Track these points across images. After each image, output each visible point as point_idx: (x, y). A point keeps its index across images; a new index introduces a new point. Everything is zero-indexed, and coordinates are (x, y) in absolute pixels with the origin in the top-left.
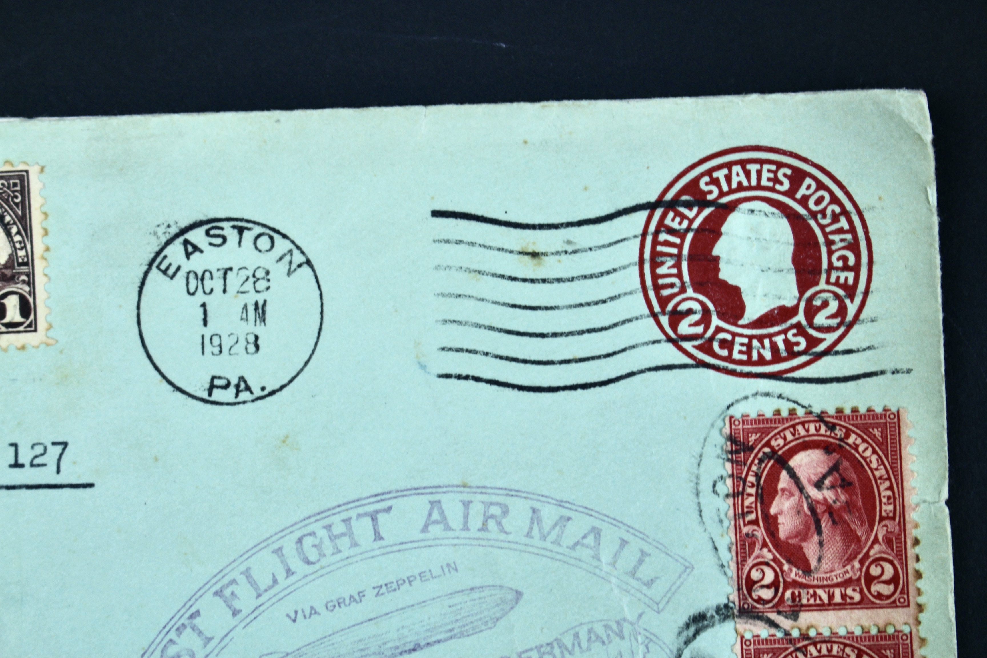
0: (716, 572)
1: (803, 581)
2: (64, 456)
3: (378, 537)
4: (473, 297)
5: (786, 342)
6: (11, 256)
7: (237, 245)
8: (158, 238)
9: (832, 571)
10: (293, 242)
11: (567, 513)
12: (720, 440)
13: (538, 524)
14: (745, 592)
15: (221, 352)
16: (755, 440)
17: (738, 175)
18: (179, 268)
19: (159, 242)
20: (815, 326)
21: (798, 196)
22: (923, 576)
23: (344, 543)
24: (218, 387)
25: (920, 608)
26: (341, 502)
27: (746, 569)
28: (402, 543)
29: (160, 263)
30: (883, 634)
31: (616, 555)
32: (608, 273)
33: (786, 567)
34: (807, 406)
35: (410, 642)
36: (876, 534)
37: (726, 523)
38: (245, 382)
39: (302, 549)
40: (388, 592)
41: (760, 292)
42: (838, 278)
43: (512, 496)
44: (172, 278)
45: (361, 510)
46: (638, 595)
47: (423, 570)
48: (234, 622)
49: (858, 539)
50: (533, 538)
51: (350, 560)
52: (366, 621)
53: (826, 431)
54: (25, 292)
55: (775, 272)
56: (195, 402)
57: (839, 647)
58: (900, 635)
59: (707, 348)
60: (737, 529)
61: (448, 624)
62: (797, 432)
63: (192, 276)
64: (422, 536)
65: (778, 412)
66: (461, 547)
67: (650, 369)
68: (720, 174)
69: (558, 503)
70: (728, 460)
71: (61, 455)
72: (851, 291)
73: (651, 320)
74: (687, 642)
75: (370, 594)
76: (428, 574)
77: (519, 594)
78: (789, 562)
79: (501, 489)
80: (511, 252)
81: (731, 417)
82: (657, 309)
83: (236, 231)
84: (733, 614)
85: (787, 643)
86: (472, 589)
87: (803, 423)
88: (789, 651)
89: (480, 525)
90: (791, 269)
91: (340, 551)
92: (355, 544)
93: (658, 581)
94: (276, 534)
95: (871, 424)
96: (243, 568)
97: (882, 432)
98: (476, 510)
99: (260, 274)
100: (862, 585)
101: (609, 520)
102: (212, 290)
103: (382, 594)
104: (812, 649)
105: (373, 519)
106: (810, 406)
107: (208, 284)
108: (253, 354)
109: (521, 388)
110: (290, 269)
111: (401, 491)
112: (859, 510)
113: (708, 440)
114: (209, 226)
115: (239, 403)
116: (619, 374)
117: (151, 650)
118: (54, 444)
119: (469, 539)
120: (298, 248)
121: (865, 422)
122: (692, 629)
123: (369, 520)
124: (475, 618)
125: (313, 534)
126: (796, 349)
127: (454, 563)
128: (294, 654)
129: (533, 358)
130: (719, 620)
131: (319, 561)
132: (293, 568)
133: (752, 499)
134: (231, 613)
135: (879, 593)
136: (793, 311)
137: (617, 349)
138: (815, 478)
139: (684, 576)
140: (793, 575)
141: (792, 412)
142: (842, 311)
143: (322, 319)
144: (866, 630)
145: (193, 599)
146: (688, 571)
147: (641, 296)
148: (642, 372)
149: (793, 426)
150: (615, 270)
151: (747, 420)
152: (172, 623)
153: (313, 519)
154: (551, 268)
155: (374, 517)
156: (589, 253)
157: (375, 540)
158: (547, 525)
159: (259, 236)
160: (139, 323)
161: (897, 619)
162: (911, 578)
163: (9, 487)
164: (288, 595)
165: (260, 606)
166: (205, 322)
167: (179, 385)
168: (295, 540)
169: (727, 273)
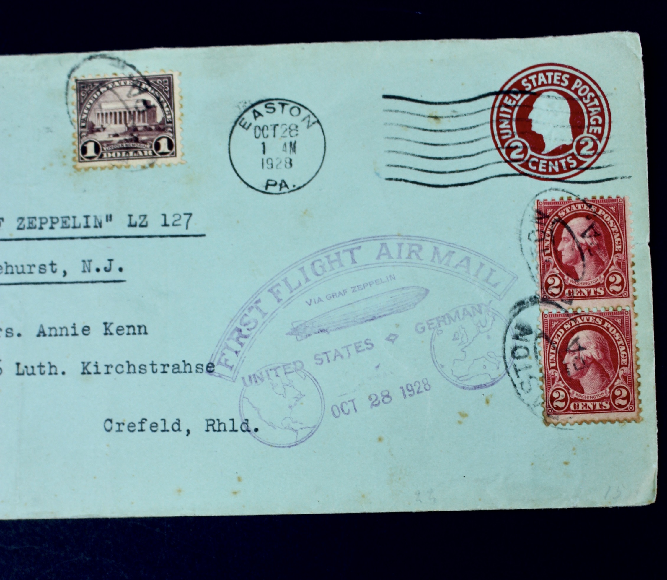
0: (530, 279)
1: (575, 284)
2: (190, 221)
3: (354, 262)
4: (404, 139)
5: (566, 163)
6: (163, 118)
7: (281, 113)
8: (240, 109)
9: (589, 279)
10: (310, 111)
11: (452, 249)
12: (532, 213)
13: (437, 255)
14: (545, 290)
15: (272, 167)
16: (550, 213)
17: (541, 78)
18: (250, 124)
19: (240, 111)
20: (581, 155)
21: (573, 88)
22: (637, 281)
23: (336, 265)
24: (270, 185)
25: (635, 298)
26: (334, 244)
27: (545, 278)
28: (366, 265)
29: (241, 122)
30: (616, 311)
31: (478, 271)
32: (474, 127)
33: (566, 277)
34: (577, 195)
35: (370, 315)
36: (612, 260)
37: (535, 255)
38: (285, 182)
39: (314, 268)
40: (359, 290)
41: (553, 137)
42: (593, 130)
43: (424, 240)
44: (247, 129)
45: (345, 248)
46: (489, 291)
47: (377, 278)
48: (278, 305)
49: (603, 263)
50: (434, 262)
51: (339, 274)
52: (347, 305)
53: (587, 208)
54: (170, 137)
55: (560, 127)
56: (258, 192)
57: (593, 318)
58: (624, 311)
59: (525, 165)
60: (541, 258)
62: (572, 209)
63: (257, 128)
64: (377, 261)
65: (562, 199)
66: (397, 267)
67: (496, 176)
68: (533, 78)
69: (448, 244)
70: (536, 222)
71: (188, 220)
72: (600, 137)
73: (497, 151)
74: (515, 315)
75: (350, 290)
76: (380, 281)
77: (427, 291)
78: (568, 274)
79: (418, 237)
80: (424, 116)
81: (538, 201)
82: (499, 145)
83: (280, 106)
84: (539, 301)
85: (566, 316)
86: (403, 288)
87: (575, 204)
88: (567, 320)
89: (407, 255)
90: (569, 126)
91: (333, 269)
92: (342, 265)
93: (500, 284)
94: (301, 260)
95: (610, 204)
96: (283, 277)
97: (615, 209)
98: (405, 248)
99: (293, 127)
100: (605, 287)
101: (474, 253)
102: (268, 136)
104: (579, 319)
105: (351, 253)
106: (578, 195)
107: (266, 132)
108: (288, 168)
109: (429, 185)
110: (308, 125)
111: (367, 238)
112: (604, 248)
113: (526, 212)
114: (266, 103)
115: (281, 193)
116: (480, 179)
117: (235, 319)
118: (185, 214)
119: (402, 262)
120: (313, 114)
121: (607, 203)
122: (517, 309)
123: (349, 253)
124: (403, 303)
125: (320, 260)
126: (571, 166)
128: (309, 322)
129: (436, 170)
130: (531, 304)
131: (322, 274)
132: (309, 278)
133: (548, 243)
134: (276, 300)
135: (613, 290)
136: (570, 147)
137: (478, 166)
138: (581, 232)
139: (513, 281)
140: (569, 282)
141: (569, 199)
142: (595, 147)
143: (325, 149)
144: (607, 309)
145: (257, 294)
146: (516, 278)
147: (491, 139)
148: (492, 177)
149: (570, 206)
150: (478, 126)
151: (546, 202)
152: (246, 305)
153: (320, 253)
154: (444, 124)
155: (351, 252)
156: (465, 117)
157: (352, 263)
158: (442, 256)
159: (293, 108)
160: (229, 152)
161: (623, 304)
162: (630, 283)
163: (161, 236)
164: (306, 291)
165: (292, 297)
166: (264, 152)
167: (251, 184)
168: (311, 263)
169: (536, 128)
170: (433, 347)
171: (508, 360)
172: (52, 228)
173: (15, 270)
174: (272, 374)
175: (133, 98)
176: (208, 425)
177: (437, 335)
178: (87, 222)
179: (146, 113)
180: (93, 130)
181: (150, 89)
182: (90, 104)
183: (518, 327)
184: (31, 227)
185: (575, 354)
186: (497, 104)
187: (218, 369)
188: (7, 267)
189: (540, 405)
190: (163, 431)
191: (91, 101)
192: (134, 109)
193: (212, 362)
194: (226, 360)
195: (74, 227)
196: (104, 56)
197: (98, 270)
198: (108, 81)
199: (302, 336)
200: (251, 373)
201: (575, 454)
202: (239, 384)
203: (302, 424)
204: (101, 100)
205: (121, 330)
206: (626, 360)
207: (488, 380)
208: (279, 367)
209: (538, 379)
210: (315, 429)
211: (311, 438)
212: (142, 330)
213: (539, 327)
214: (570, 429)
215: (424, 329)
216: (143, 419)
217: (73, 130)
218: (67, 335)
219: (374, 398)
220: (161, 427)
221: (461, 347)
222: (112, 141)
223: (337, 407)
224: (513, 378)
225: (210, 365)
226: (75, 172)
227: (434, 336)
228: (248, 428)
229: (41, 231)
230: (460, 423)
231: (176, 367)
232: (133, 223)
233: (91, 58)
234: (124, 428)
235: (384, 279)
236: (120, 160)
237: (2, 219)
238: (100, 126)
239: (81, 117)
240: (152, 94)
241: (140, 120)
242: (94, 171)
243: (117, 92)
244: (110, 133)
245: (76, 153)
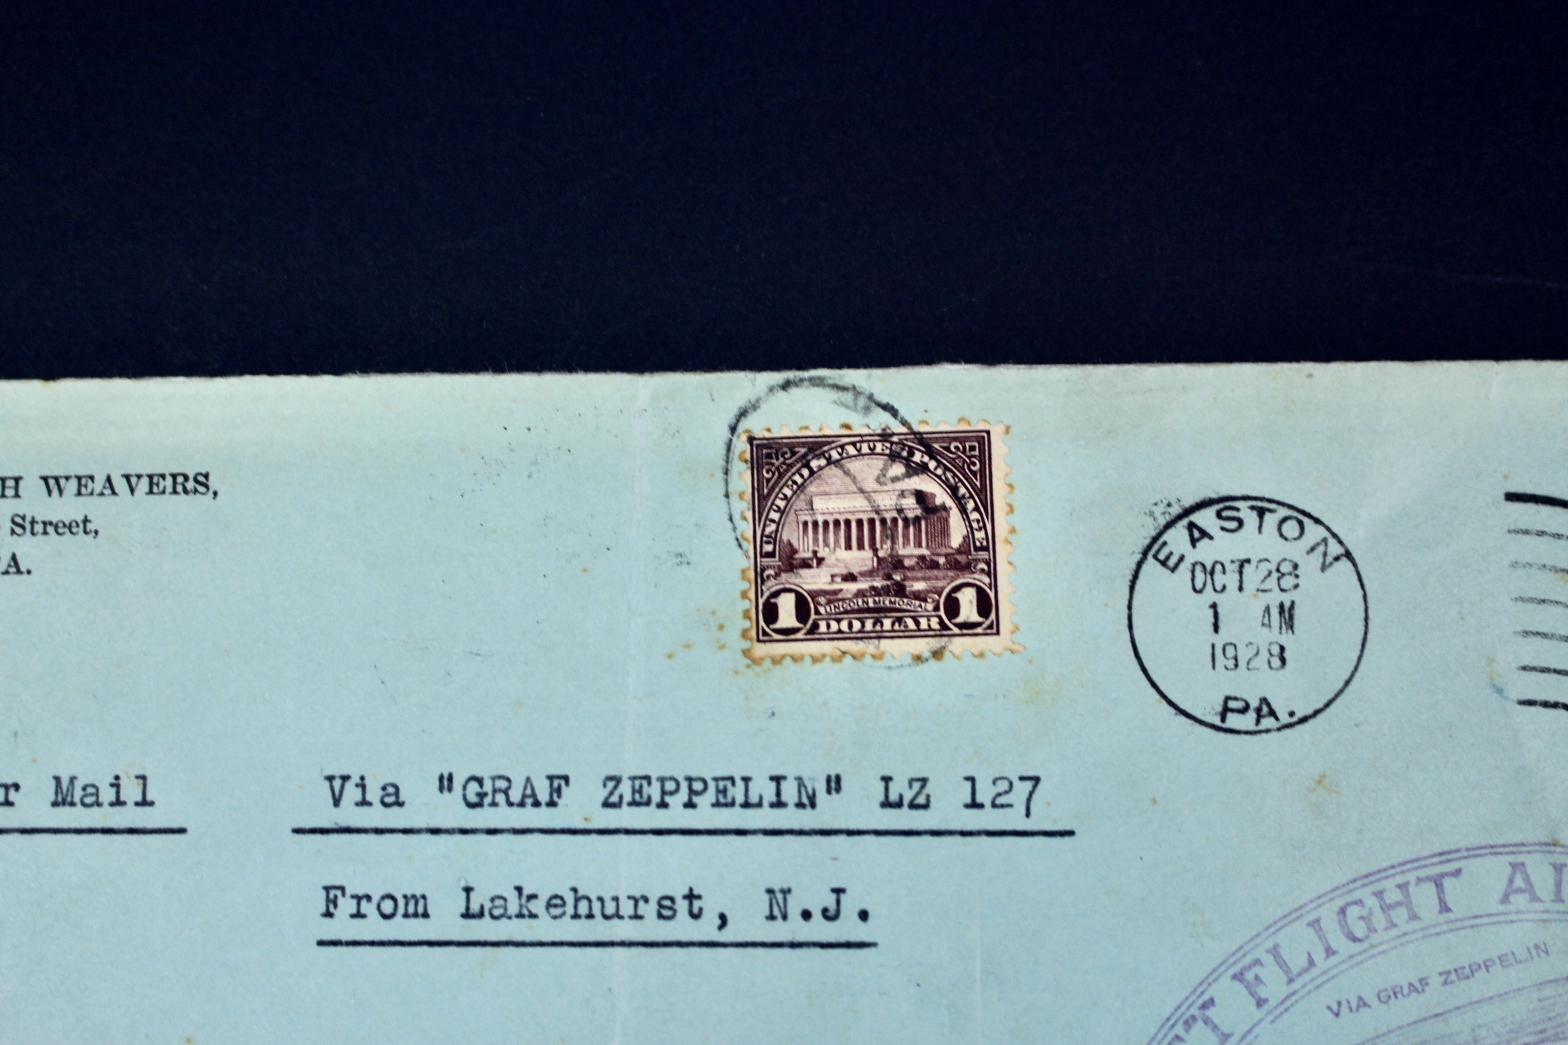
2: (1035, 797)
3: (1445, 908)
4: (1561, 603)
6: (966, 538)
7: (1257, 531)
8: (1155, 519)
10: (1328, 529)
15: (1236, 666)
18: (1182, 558)
19: (1156, 525)
23: (1400, 915)
24: (1233, 711)
26: (1395, 862)
28: (1475, 917)
29: (1158, 551)
38: (1268, 705)
39: (1345, 922)
40: (1459, 979)
44: (1173, 570)
45: (1422, 873)
47: (1504, 952)
48: (1257, 1014)
51: (1408, 938)
52: (1431, 1017)
54: (984, 584)
56: (1204, 728)
61: (1538, 1023)
63: (1198, 568)
64: (1502, 908)
66: (1553, 924)
71: (1031, 794)
75: (1436, 981)
76: (1511, 958)
83: (1254, 514)
91: (1394, 925)
92: (1414, 917)
94: (1312, 901)
96: (1269, 944)
99: (1286, 568)
102: (1224, 587)
103: (1452, 982)
105: (1436, 885)
107: (1219, 578)
108: (1277, 669)
110: (1324, 562)
111: (1474, 849)
114: (1221, 506)
115: (1260, 732)
118: (1022, 778)
119: (1564, 912)
120: (1335, 536)
123: (1432, 886)
125: (1359, 902)
127: (1545, 944)
131: (1367, 937)
132: (1334, 946)
134: (1254, 1002)
143: (1366, 626)
145: (1206, 984)
152: (1179, 1013)
153: (1359, 884)
155: (1438, 882)
157: (1440, 912)
159: (1285, 519)
160: (1130, 627)
163: (963, 834)
164: (1329, 980)
165: (1293, 994)
166: (1216, 628)
167: (1183, 706)
168: (1337, 909)
172: (690, 805)
173: (596, 908)
175: (890, 486)
178: (778, 793)
179: (923, 523)
180: (791, 562)
181: (932, 465)
182: (785, 497)
184: (638, 802)
188: (577, 900)
191: (788, 492)
192: (895, 514)
195: (746, 805)
196: (819, 382)
197: (806, 915)
198: (829, 443)
204: (812, 488)
217: (743, 562)
222: (840, 590)
226: (748, 666)
229: (662, 811)
232: (893, 797)
233: (786, 386)
235: (1522, 954)
236: (861, 639)
237: (566, 779)
238: (809, 555)
239: (763, 530)
240: (939, 477)
241: (908, 540)
242: (796, 667)
243: (852, 472)
244: (836, 571)
245: (750, 618)
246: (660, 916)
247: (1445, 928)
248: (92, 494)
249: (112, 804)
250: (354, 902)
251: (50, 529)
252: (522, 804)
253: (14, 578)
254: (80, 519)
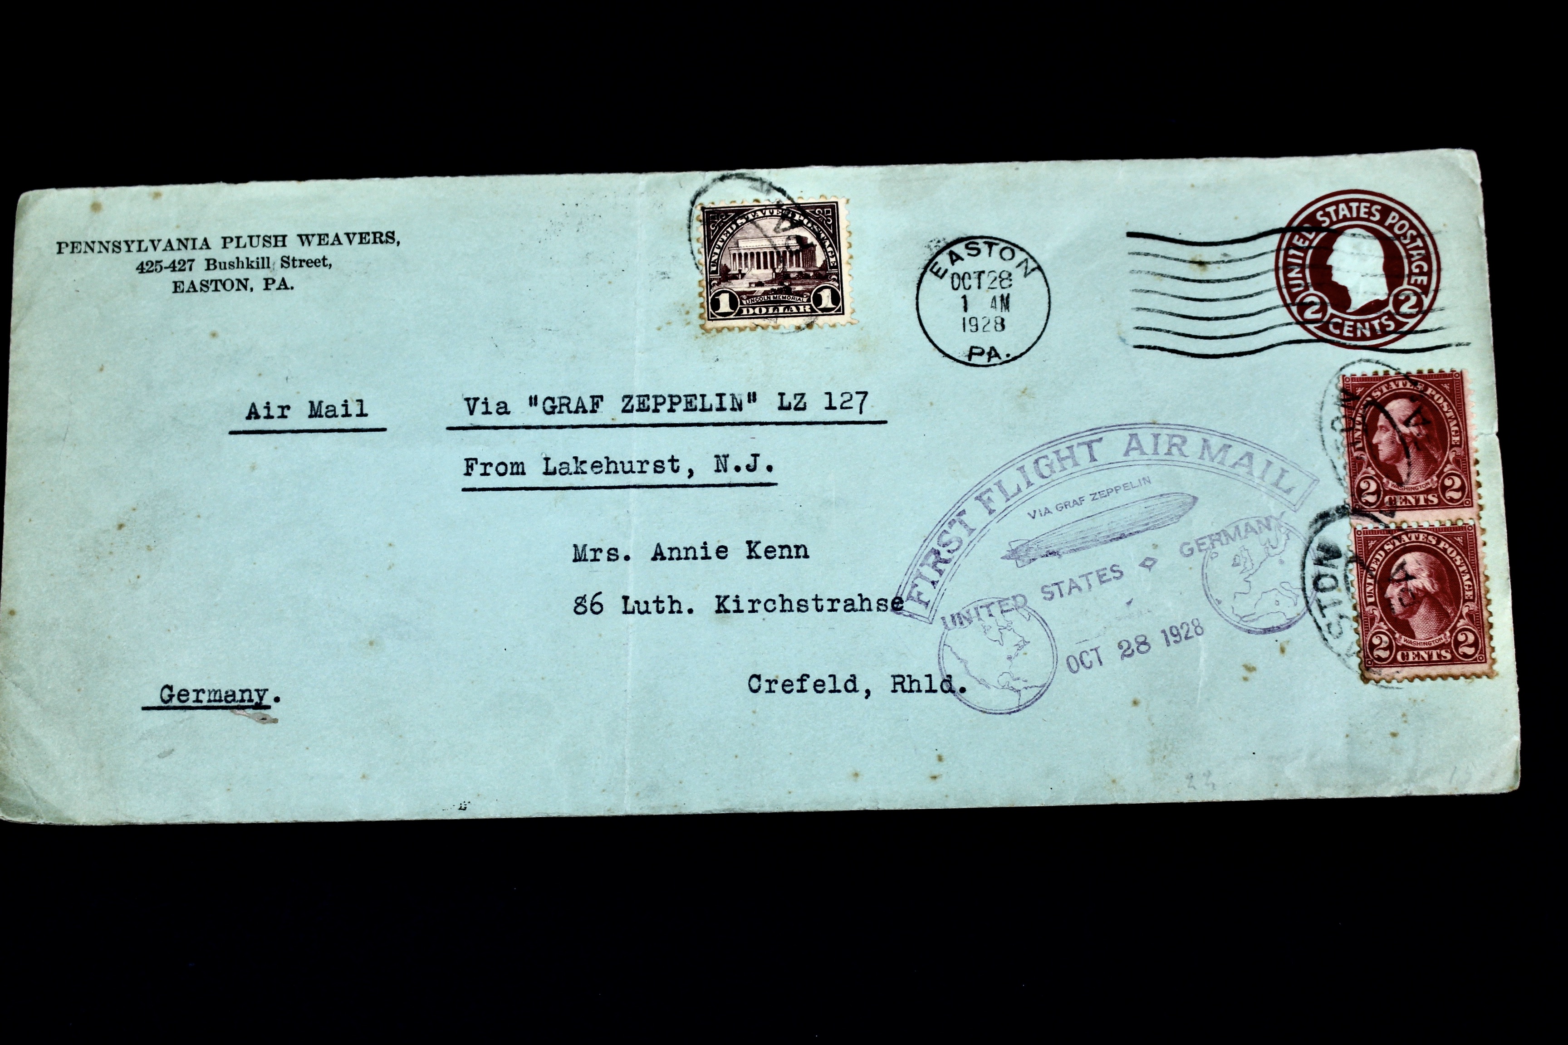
0: (1336, 483)
2: (864, 402)
3: (1093, 459)
4: (1157, 292)
5: (1381, 324)
6: (825, 261)
7: (988, 255)
8: (931, 250)
9: (1417, 483)
10: (1028, 254)
11: (1228, 442)
12: (1336, 392)
13: (1208, 450)
14: (1357, 497)
15: (977, 329)
16: (1361, 392)
17: (1343, 210)
18: (946, 271)
19: (931, 253)
20: (1400, 313)
21: (1387, 224)
22: (1483, 485)
23: (1069, 463)
24: (975, 354)
25: (1481, 507)
26: (1066, 435)
27: (1357, 481)
28: (1110, 463)
29: (933, 267)
30: (1455, 526)
31: (1264, 472)
32: (1254, 276)
33: (1385, 480)
34: (1397, 369)
35: (1118, 533)
37: (1342, 449)
38: (995, 351)
39: (1038, 468)
40: (1101, 497)
41: (1361, 290)
42: (1416, 280)
43: (1189, 430)
44: (941, 277)
45: (1080, 441)
46: (1282, 500)
47: (1126, 482)
48: (990, 518)
49: (1435, 460)
50: (1204, 459)
51: (1073, 475)
54: (836, 286)
55: (1371, 276)
56: (958, 364)
57: (1424, 536)
58: (1467, 526)
59: (1324, 328)
60: (1350, 453)
61: (1145, 520)
62: (1390, 387)
63: (955, 276)
64: (1125, 458)
65: (1376, 373)
66: (1153, 466)
67: (1285, 343)
68: (1331, 209)
69: (1222, 435)
70: (1342, 406)
71: (863, 401)
72: (1425, 289)
73: (1285, 309)
74: (1316, 532)
75: (1088, 499)
76: (1129, 485)
77: (1195, 499)
78: (1387, 477)
79: (1181, 425)
80: (1184, 261)
81: (1344, 376)
82: (1289, 301)
83: (987, 246)
84: (1349, 513)
85: (1387, 533)
86: (1161, 495)
87: (1394, 381)
88: (1389, 538)
89: (1166, 451)
90: (1382, 275)
91: (1065, 469)
92: (1076, 464)
93: (1294, 490)
94: (1019, 457)
95: (1442, 381)
96: (996, 480)
97: (1450, 387)
98: (1163, 440)
99: (1004, 275)
100: (1439, 493)
101: (1258, 447)
102: (970, 287)
103: (1097, 499)
104: (1404, 537)
105: (1089, 447)
106: (1399, 369)
107: (967, 282)
108: (1000, 331)
109: (1193, 355)
110: (1026, 272)
111: (1109, 427)
112: (1435, 440)
113: (1328, 392)
114: (968, 242)
115: (990, 365)
116: (1263, 346)
117: (930, 537)
118: (857, 393)
119: (1159, 460)
120: (1032, 257)
121: (1438, 379)
122: (1320, 523)
123: (1086, 447)
124: (1163, 516)
125: (1045, 457)
126: (1388, 329)
127: (1148, 477)
128: (1034, 541)
129: (1202, 334)
130: (1339, 517)
131: (1050, 476)
132: (1032, 481)
133: (1359, 433)
134: (987, 511)
135: (1451, 497)
137: (1261, 329)
138: (1404, 419)
139: (1313, 486)
140: (1390, 486)
141: (1386, 373)
142: (1419, 303)
143: (1050, 307)
144: (1443, 524)
145: (960, 502)
146: (1316, 482)
147: (1276, 293)
148: (1280, 344)
149: (1387, 383)
150: (1258, 274)
151: (1355, 378)
152: (946, 518)
153: (1046, 447)
154: (1213, 272)
155: (1089, 445)
156: (1240, 262)
157: (1091, 461)
158: (1214, 450)
159: (1004, 249)
160: (918, 309)
161: (1465, 515)
162: (1474, 487)
163: (825, 423)
164: (1029, 499)
165: (1009, 507)
166: (966, 309)
167: (948, 352)
168: (1033, 461)
169: (1338, 277)
170: (1205, 576)
171: (1309, 593)
172: (671, 410)
173: (620, 467)
174: (984, 612)
175: (782, 234)
176: (895, 684)
177: (1210, 559)
178: (721, 403)
179: (801, 254)
180: (726, 276)
181: (806, 221)
182: (723, 240)
183: (1321, 548)
184: (643, 409)
185: (1401, 585)
186: (1284, 245)
187: (908, 606)
188: (609, 463)
189: (1355, 655)
190: (831, 691)
191: (724, 237)
192: (785, 249)
193: (899, 595)
194: (919, 594)
195: (703, 410)
196: (741, 176)
197: (738, 469)
198: (747, 210)
199: (1023, 561)
200: (955, 612)
201: (1405, 722)
202: (938, 626)
203: (1026, 681)
204: (738, 235)
205: (771, 552)
206: (1471, 593)
207: (1283, 621)
208: (992, 603)
209: (1352, 619)
210: (1045, 688)
211: (1039, 701)
212: (802, 552)
213: (1351, 549)
214: (1397, 688)
215: (1192, 550)
216: (804, 675)
217: (698, 276)
218: (695, 558)
219: (1125, 645)
220: (829, 686)
221: (1246, 575)
222: (755, 291)
223: (1075, 658)
224: (1317, 618)
225: (897, 601)
226: (703, 334)
227: (1206, 560)
228: (951, 688)
229: (656, 414)
230: (1245, 679)
231: (849, 602)
232: (786, 404)
233: (723, 178)
234: (777, 687)
235: (1136, 483)
236: (766, 318)
237: (601, 397)
238: (737, 272)
239: (711, 259)
240: (809, 228)
241: (793, 263)
242: (730, 334)
243: (761, 226)
244: (752, 281)
245: (704, 308)
246: (656, 471)
247: (1093, 470)
248: (327, 244)
249: (343, 416)
250: (483, 467)
251: (304, 264)
252: (576, 412)
253: (283, 292)
254: (321, 258)
